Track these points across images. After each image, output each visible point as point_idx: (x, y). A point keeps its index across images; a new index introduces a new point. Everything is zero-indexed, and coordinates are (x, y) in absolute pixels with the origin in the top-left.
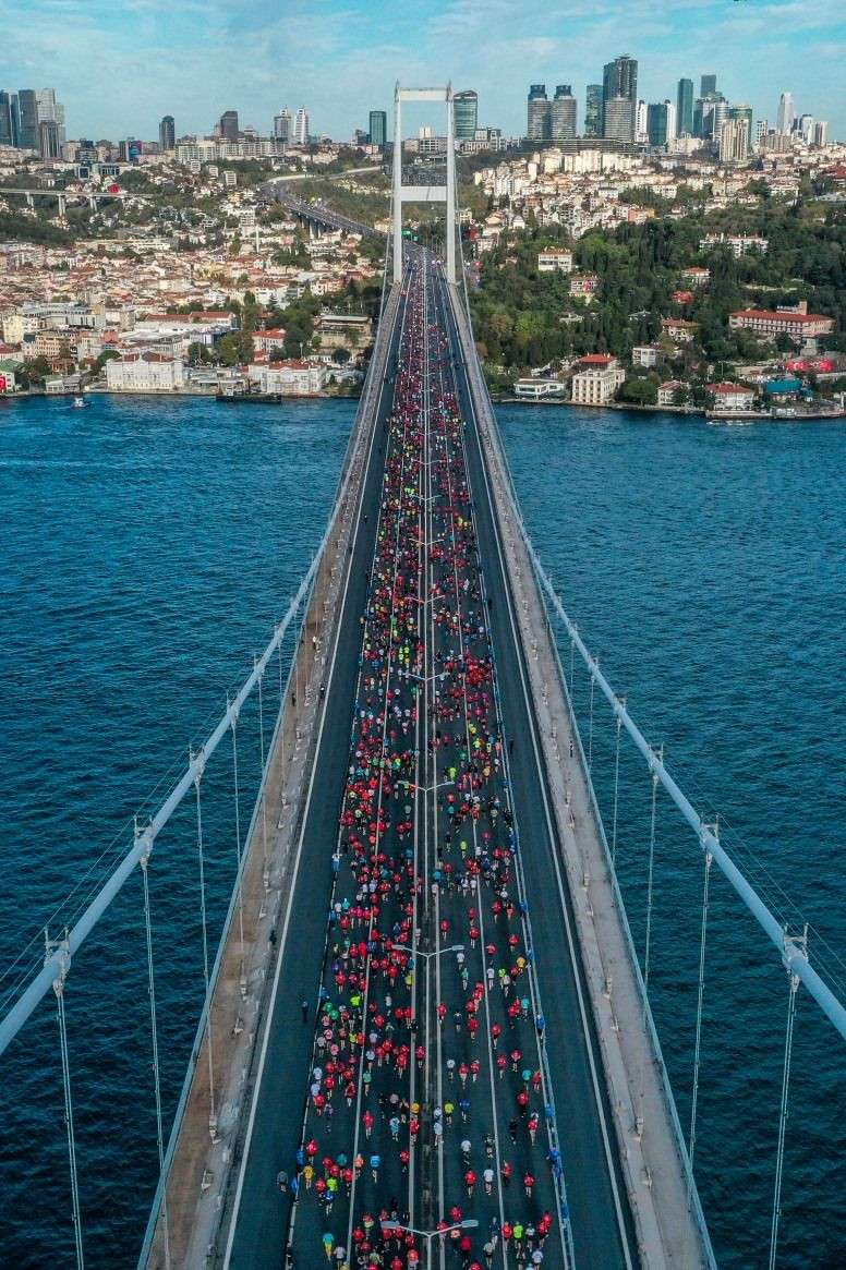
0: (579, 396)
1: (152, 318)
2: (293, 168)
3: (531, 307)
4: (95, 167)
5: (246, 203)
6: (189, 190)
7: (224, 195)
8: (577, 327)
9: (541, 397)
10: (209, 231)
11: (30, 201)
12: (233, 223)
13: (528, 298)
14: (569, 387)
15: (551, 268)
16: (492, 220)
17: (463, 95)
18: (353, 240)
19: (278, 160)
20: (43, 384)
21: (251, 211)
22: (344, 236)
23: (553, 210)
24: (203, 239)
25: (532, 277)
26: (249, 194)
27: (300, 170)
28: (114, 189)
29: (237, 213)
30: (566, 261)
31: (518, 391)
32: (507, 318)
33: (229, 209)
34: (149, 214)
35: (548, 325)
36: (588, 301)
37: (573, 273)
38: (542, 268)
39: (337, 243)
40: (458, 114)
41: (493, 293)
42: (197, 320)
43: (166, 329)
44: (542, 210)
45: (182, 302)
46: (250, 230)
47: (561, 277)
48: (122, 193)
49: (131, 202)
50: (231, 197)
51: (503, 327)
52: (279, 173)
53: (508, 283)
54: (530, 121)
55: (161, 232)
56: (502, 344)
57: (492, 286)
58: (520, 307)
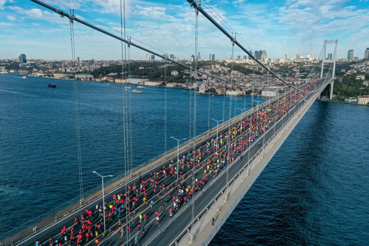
0: (359, 102)
1: (273, 86)
2: (309, 64)
3: (353, 86)
4: (270, 63)
5: (298, 69)
6: (287, 67)
7: (294, 67)
8: (363, 90)
9: (351, 102)
10: (289, 74)
11: (257, 68)
12: (295, 72)
13: (352, 84)
14: (358, 101)
15: (359, 79)
16: (349, 71)
17: (350, 50)
18: (317, 75)
19: (307, 62)
20: (250, 94)
21: (299, 70)
22: (316, 74)
23: (364, 69)
24: (288, 75)
25: (354, 80)
26: (299, 67)
27: (311, 64)
28: (273, 66)
29: (296, 71)
30: (363, 78)
31: (345, 101)
32: (346, 87)
33: (294, 70)
34: (279, 70)
35: (356, 89)
36: (367, 85)
37: (364, 80)
38: (357, 79)
39: (314, 75)
40: (349, 54)
41: (344, 83)
42: (281, 86)
43: (275, 87)
44: (362, 70)
45: (280, 84)
46: (297, 74)
47: (361, 81)
48: (274, 67)
49: (276, 69)
50: (295, 68)
51: (345, 89)
52: (306, 64)
53: (348, 81)
54: (365, 55)
55: (280, 74)
56: (344, 92)
57: (344, 81)
58: (350, 86)
